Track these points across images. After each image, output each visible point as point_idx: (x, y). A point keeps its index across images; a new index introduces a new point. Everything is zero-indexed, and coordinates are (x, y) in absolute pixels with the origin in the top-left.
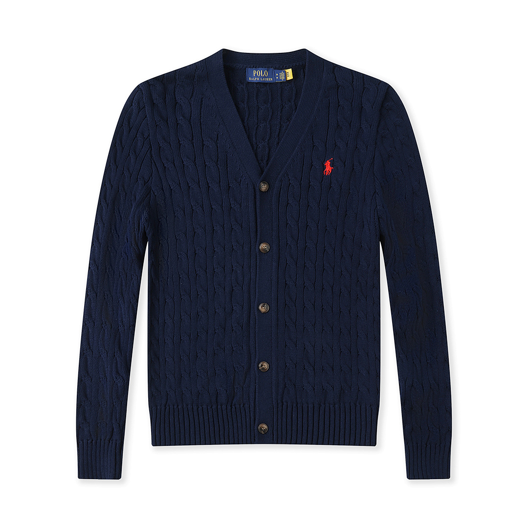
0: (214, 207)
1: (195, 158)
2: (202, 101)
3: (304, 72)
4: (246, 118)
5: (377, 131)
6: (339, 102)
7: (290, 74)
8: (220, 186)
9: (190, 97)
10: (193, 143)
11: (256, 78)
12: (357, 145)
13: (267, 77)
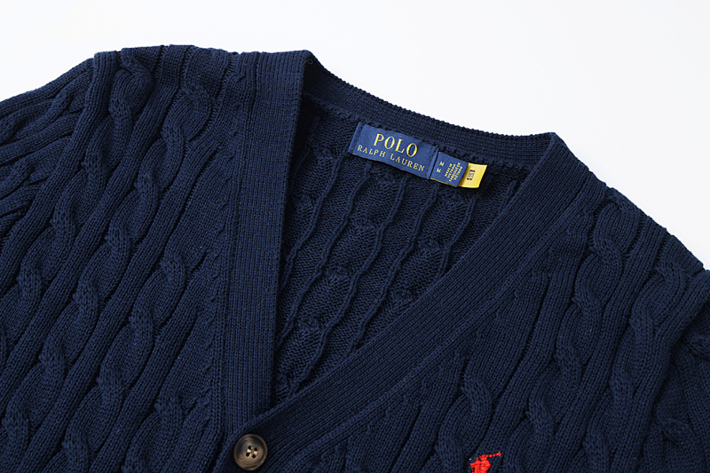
0: (66, 445)
1: (112, 293)
2: (211, 158)
3: (516, 188)
4: (300, 242)
5: (653, 413)
6: (573, 295)
7: (475, 175)
8: (125, 395)
9: (192, 136)
10: (132, 251)
11: (376, 151)
12: (583, 439)
13: (410, 159)
